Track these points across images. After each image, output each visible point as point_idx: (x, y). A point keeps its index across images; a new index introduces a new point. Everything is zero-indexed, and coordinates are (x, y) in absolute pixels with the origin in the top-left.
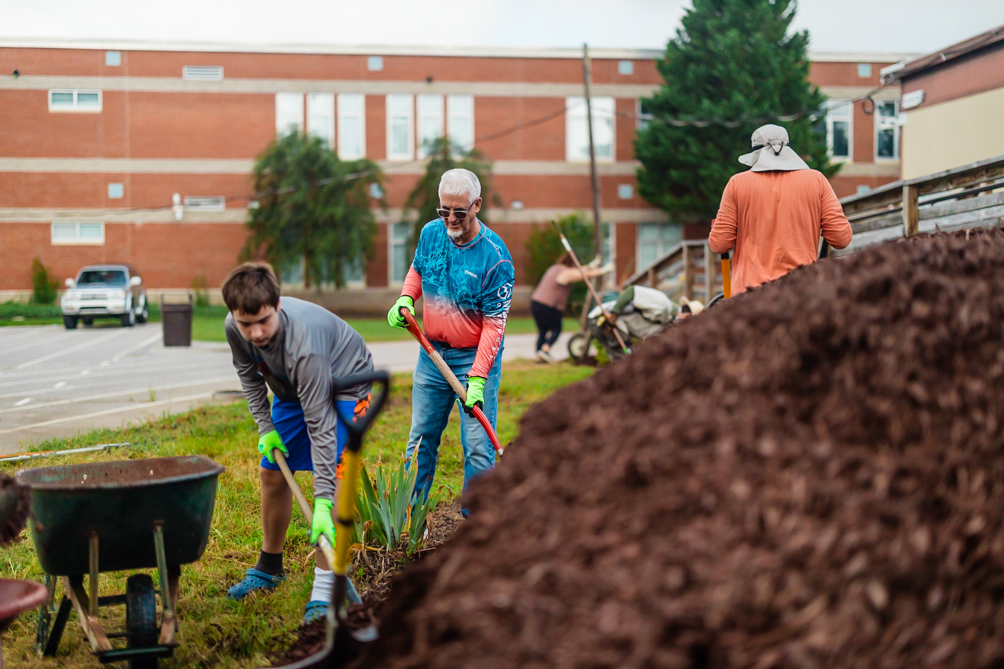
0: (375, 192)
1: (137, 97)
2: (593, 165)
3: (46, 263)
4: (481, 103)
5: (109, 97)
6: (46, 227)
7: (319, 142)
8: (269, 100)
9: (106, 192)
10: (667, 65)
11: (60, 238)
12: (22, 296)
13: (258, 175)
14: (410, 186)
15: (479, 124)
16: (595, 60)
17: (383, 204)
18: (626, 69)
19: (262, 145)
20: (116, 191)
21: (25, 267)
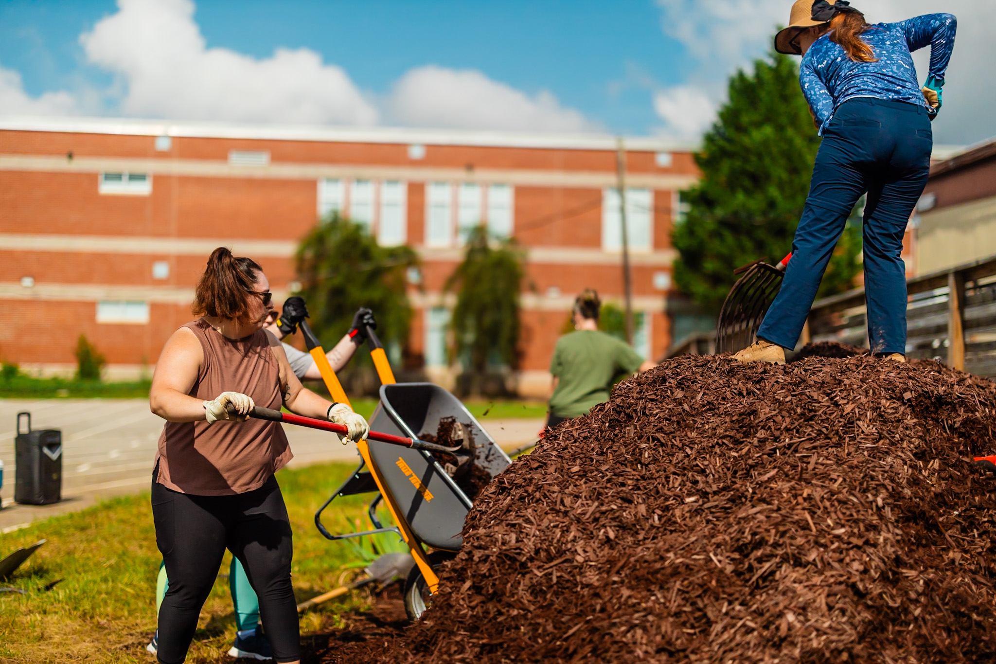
0: (413, 276)
1: (185, 180)
2: (625, 255)
3: (91, 340)
4: (521, 192)
5: (159, 181)
6: (91, 306)
7: (359, 227)
8: (311, 185)
9: (151, 271)
10: (705, 156)
11: (107, 315)
12: (68, 371)
13: (300, 259)
14: (447, 271)
15: (518, 212)
16: (631, 152)
17: (421, 288)
18: (664, 160)
19: (304, 228)
20: (161, 270)
21: (71, 343)
